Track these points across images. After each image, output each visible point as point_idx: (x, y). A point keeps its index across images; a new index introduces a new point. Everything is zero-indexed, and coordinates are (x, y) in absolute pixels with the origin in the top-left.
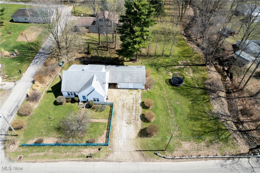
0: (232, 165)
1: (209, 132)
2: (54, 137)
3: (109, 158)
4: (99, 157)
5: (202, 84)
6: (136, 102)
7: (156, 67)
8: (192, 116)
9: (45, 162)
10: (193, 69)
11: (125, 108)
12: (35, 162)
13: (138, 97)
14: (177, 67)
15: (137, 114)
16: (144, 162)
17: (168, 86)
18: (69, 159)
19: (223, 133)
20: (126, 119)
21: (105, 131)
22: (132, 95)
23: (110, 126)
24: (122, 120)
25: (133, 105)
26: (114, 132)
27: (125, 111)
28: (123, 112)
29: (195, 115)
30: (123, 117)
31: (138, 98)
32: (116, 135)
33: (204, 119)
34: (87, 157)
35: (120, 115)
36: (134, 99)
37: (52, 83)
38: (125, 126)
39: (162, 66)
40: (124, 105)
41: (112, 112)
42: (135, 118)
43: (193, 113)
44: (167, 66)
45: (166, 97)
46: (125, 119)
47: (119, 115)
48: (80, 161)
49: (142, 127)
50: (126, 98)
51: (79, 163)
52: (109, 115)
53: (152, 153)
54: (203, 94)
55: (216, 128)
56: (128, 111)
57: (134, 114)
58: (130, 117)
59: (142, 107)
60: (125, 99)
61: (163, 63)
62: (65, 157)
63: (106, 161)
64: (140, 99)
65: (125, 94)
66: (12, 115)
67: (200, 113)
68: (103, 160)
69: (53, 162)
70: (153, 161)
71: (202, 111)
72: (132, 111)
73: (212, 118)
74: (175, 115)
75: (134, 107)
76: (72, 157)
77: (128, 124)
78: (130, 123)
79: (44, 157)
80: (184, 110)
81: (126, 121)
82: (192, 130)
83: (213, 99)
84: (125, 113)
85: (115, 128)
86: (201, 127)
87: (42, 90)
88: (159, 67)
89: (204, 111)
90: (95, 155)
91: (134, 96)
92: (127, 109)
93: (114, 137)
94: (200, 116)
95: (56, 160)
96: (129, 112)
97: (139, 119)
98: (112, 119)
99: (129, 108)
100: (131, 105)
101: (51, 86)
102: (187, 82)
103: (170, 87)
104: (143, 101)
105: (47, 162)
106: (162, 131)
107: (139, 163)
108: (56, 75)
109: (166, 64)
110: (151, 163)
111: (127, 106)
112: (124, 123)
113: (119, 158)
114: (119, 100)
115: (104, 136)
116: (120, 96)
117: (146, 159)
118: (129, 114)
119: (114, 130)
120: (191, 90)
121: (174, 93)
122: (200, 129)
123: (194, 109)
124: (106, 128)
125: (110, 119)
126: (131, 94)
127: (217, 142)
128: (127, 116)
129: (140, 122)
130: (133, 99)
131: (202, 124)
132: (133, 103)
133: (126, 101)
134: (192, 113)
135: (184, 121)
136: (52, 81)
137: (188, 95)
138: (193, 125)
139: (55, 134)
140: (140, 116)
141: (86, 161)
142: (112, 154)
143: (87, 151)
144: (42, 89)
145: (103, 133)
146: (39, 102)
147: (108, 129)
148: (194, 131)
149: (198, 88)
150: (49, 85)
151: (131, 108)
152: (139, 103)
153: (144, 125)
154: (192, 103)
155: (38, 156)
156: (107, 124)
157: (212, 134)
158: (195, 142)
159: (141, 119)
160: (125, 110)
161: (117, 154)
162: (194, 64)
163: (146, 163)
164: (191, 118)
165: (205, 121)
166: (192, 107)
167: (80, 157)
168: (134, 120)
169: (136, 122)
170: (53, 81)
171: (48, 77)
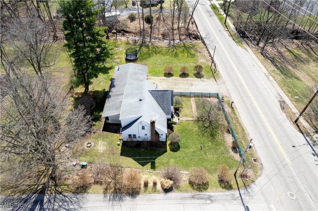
1: (188, 51)
2: (223, 137)
3: (228, 95)
4: (229, 101)
5: (135, 46)
6: (166, 80)
8: (173, 56)
15: (180, 80)
16: (222, 78)
18: (240, 120)
20: (187, 86)
24: (188, 89)
34: (232, 108)
35: (183, 90)
36: (161, 81)
38: (195, 87)
42: (185, 81)
48: (238, 112)
53: (215, 74)
54: (148, 47)
55: (183, 48)
58: (184, 84)
59: (171, 76)
62: (240, 124)
64: (160, 78)
66: (209, 197)
67: (170, 52)
72: (178, 83)
73: (174, 48)
75: (173, 81)
76: (237, 118)
77: (193, 85)
80: (168, 59)
81: (189, 86)
83: (152, 44)
84: (181, 87)
86: (184, 53)
89: (168, 50)
90: (229, 104)
91: (157, 81)
94: (173, 52)
96: (178, 85)
97: (186, 79)
99: (174, 85)
100: (171, 83)
101: (141, 166)
104: (164, 76)
110: (222, 75)
111: (172, 86)
112: (192, 87)
118: (181, 84)
121: (146, 61)
122: (186, 54)
123: (166, 54)
124: (201, 98)
125: (190, 97)
127: (195, 49)
128: (184, 86)
129: (189, 78)
131: (181, 53)
134: (170, 55)
135: (179, 60)
137: (149, 55)
138: (182, 56)
139: (219, 137)
140: (183, 78)
141: (236, 108)
142: (224, 94)
145: (207, 100)
148: (188, 57)
149: (140, 49)
151: (174, 83)
153: (192, 76)
154: (159, 54)
156: (196, 98)
158: (198, 57)
160: (176, 87)
161: (223, 91)
164: (175, 57)
165: (178, 51)
166: (164, 55)
167: (234, 113)
169: (189, 81)
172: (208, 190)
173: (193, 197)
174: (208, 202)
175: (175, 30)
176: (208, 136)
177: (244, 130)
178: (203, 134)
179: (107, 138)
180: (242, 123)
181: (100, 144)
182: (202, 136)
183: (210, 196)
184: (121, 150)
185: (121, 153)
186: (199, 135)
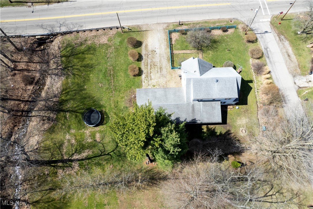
0: (74, 27)
1: (80, 54)
2: (215, 35)
3: (166, 25)
4: (174, 25)
5: (59, 118)
6: (147, 74)
7: (119, 151)
8: (90, 69)
9: (212, 19)
10: (60, 153)
11: (159, 67)
12: (219, 19)
13: (146, 82)
14: (84, 155)
15: (146, 61)
16: (139, 25)
17: (107, 111)
18: (196, 22)
19: (67, 53)
20: (156, 55)
21: (173, 43)
22: (153, 84)
23: (171, 47)
24: (160, 54)
25: (151, 70)
26: (166, 43)
27: (159, 63)
28: (160, 61)
29: (86, 71)
30: (160, 57)
31: (145, 80)
32: (164, 41)
33: (78, 67)
34: (182, 24)
35: (162, 59)
36: (149, 79)
37: (256, 95)
38: (156, 48)
39: (108, 154)
40: (160, 70)
41: (172, 61)
42: (147, 56)
43: (87, 73)
44: (101, 155)
45: (112, 92)
46: (158, 55)
47: (164, 58)
48: (186, 22)
49: (141, 49)
50: (159, 80)
51: (187, 20)
52: (174, 58)
53: (133, 30)
54: (65, 101)
55: (71, 58)
56: (156, 64)
57: (149, 61)
58: (153, 57)
59: (141, 70)
60: (160, 78)
61: (106, 162)
62: (199, 23)
63: (168, 23)
64: (143, 80)
65: (161, 85)
67: (79, 73)
68: (170, 23)
69: (206, 20)
70: (133, 25)
71: (77, 76)
72: (152, 63)
73: (69, 68)
74: (107, 69)
75: (150, 68)
76: (194, 24)
77: (154, 50)
78: (152, 51)
79: (214, 22)
80: (96, 75)
81: (156, 53)
82: (94, 55)
83: (55, 96)
84: (158, 61)
85: (166, 46)
86: (85, 58)
87: (259, 81)
88: (113, 151)
89: (75, 76)
90: (177, 26)
91: (150, 83)
92: (156, 66)
93: (165, 40)
94: (81, 70)
95: (204, 21)
96: (154, 63)
97: (144, 56)
98: (170, 54)
99: (155, 67)
100: (153, 70)
101: (252, 90)
102: (79, 121)
103: (104, 110)
104: (140, 77)
105: (211, 20)
106: (123, 48)
107: (143, 24)
108: (259, 108)
109: (102, 160)
110: (135, 24)
111: (157, 68)
112: (158, 51)
113: (158, 25)
114: (167, 77)
115: (174, 40)
116: (166, 82)
117: (138, 26)
118: (154, 60)
119: (166, 44)
120: (78, 106)
121: (101, 100)
122: (86, 56)
123: (85, 78)
124: (173, 45)
125: (172, 54)
126: (154, 86)
127: (76, 45)
128: (156, 58)
129: (143, 53)
130: (151, 79)
131: (83, 61)
132: (151, 74)
133: (158, 75)
134: (89, 73)
135: (99, 64)
136: (258, 98)
137: (85, 98)
138: (92, 59)
139: (216, 38)
140: (143, 59)
141: (183, 22)
142: (164, 28)
143: (184, 28)
144: (261, 82)
145: (175, 41)
146: (252, 67)
147: (171, 45)
148: (93, 54)
149: (68, 111)
150: (257, 91)
151: (153, 67)
152: (145, 73)
153: (139, 51)
154: (84, 86)
155: (219, 23)
156: (173, 49)
157: (78, 52)
158: (96, 43)
159: (142, 56)
160: (158, 65)
161: (161, 28)
162: (53, 166)
163: (138, 24)
164: (92, 67)
165: (78, 64)
166: (86, 80)
167: (188, 24)
168: (148, 54)
169: (147, 53)
170: (256, 97)
171: (266, 101)
172: (261, 49)
173: (268, 57)
174: (268, 50)
175: (16, 66)
176: (217, 45)
177: (206, 22)
178: (216, 48)
179: (233, 118)
180: (199, 22)
181: (240, 123)
182: (217, 48)
183: (265, 48)
184: (243, 105)
185: (245, 105)
186: (217, 51)
